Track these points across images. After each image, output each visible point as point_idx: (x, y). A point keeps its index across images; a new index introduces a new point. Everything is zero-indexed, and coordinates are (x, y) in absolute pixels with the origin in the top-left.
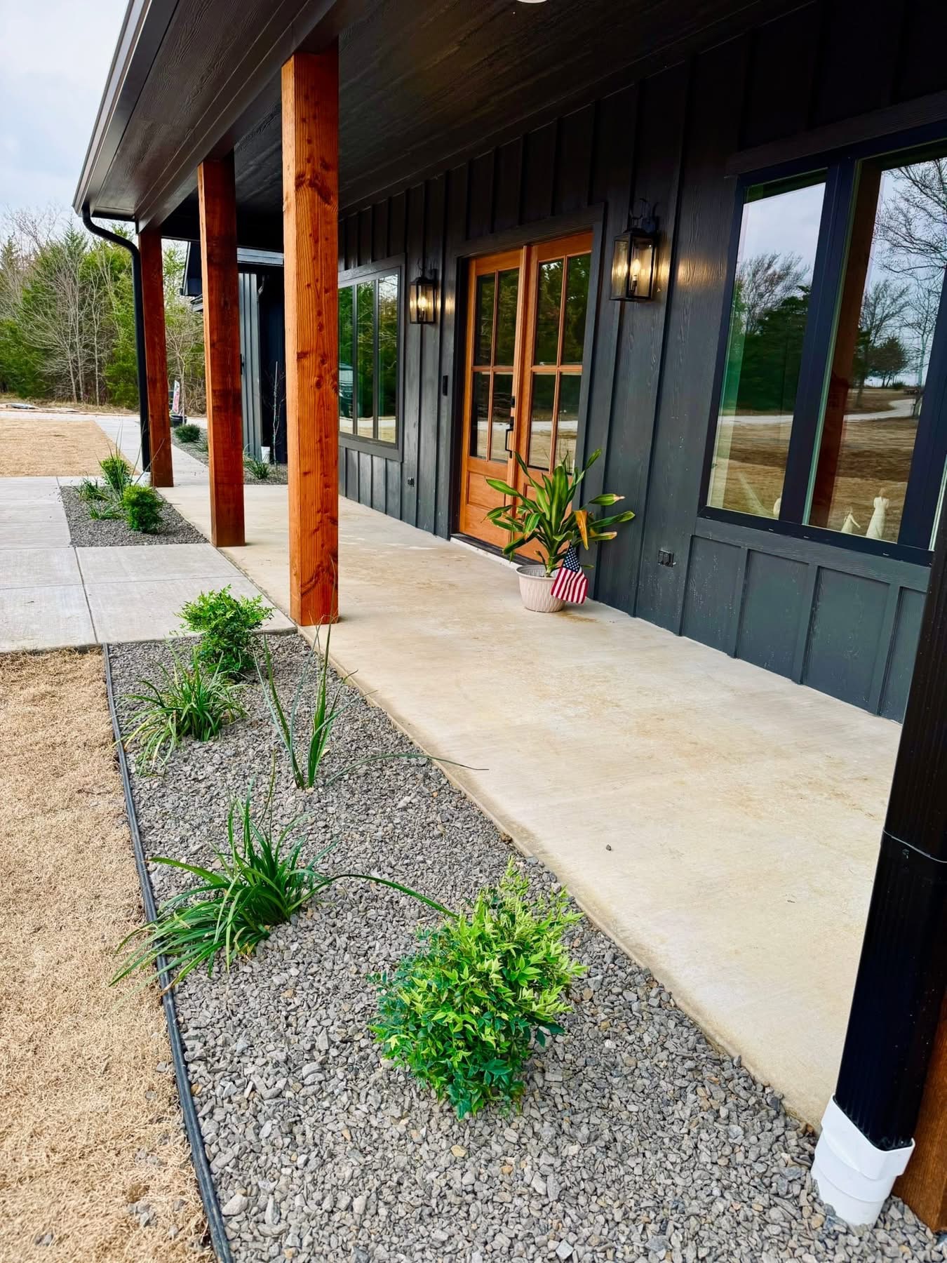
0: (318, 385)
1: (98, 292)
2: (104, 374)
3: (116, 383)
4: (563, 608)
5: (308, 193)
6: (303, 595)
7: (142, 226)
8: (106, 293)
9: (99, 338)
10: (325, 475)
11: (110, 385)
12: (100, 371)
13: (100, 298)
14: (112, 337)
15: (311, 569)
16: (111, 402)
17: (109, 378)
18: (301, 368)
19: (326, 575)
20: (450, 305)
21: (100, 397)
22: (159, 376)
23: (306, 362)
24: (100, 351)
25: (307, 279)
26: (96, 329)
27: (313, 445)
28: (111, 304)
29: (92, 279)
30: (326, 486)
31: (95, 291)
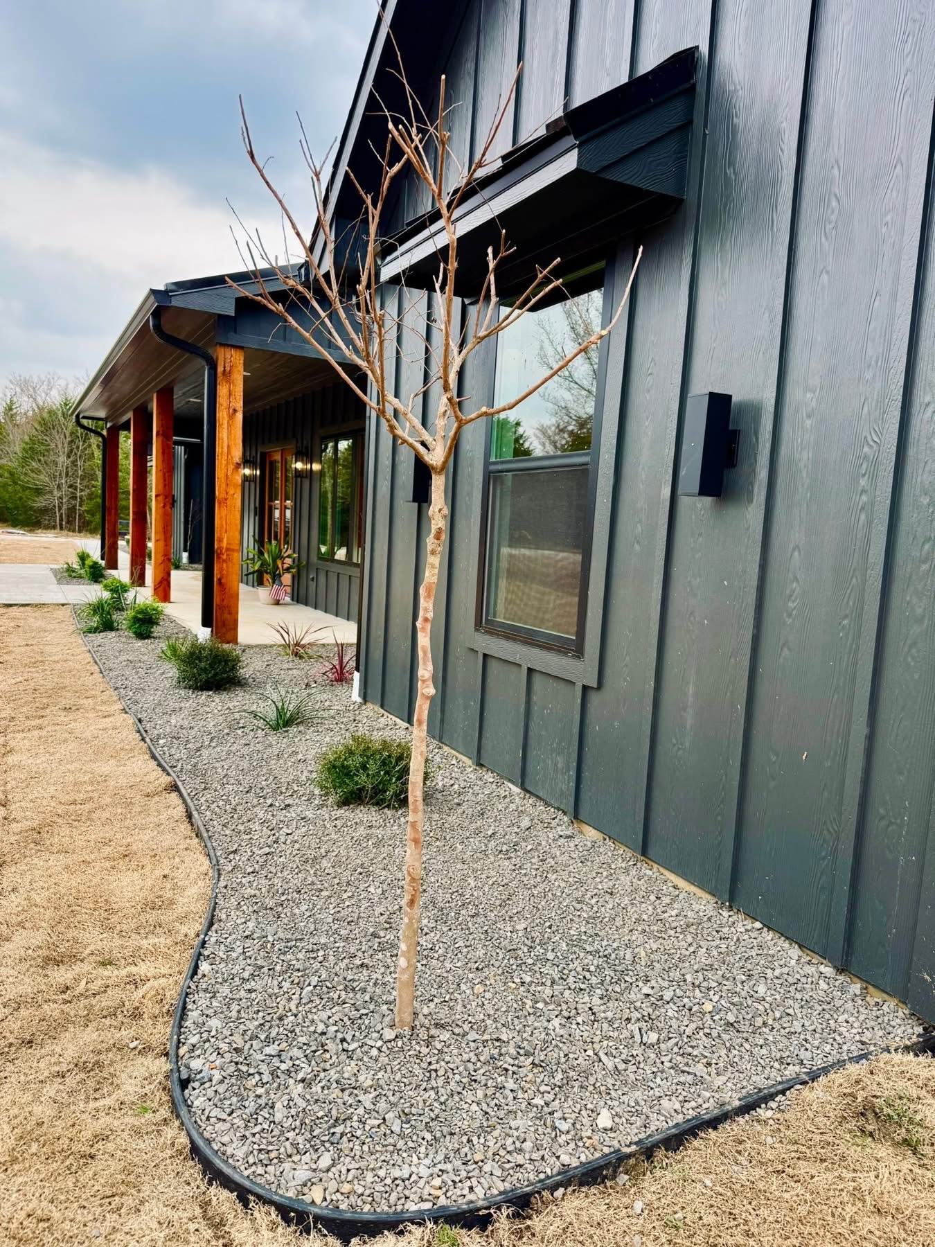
0: (164, 507)
1: (83, 445)
2: (84, 508)
3: (93, 515)
4: (277, 603)
5: (160, 438)
6: (155, 590)
7: (109, 425)
8: (90, 446)
9: (82, 480)
10: (165, 541)
11: (88, 517)
12: (80, 506)
13: (85, 449)
14: (92, 479)
15: (159, 579)
16: (87, 531)
17: (88, 512)
18: (156, 500)
19: (165, 582)
20: (258, 473)
21: (79, 527)
22: (113, 506)
23: (159, 498)
24: (82, 490)
25: (160, 468)
26: (80, 473)
27: (161, 529)
28: (93, 454)
29: (79, 435)
30: (166, 546)
31: (81, 443)
